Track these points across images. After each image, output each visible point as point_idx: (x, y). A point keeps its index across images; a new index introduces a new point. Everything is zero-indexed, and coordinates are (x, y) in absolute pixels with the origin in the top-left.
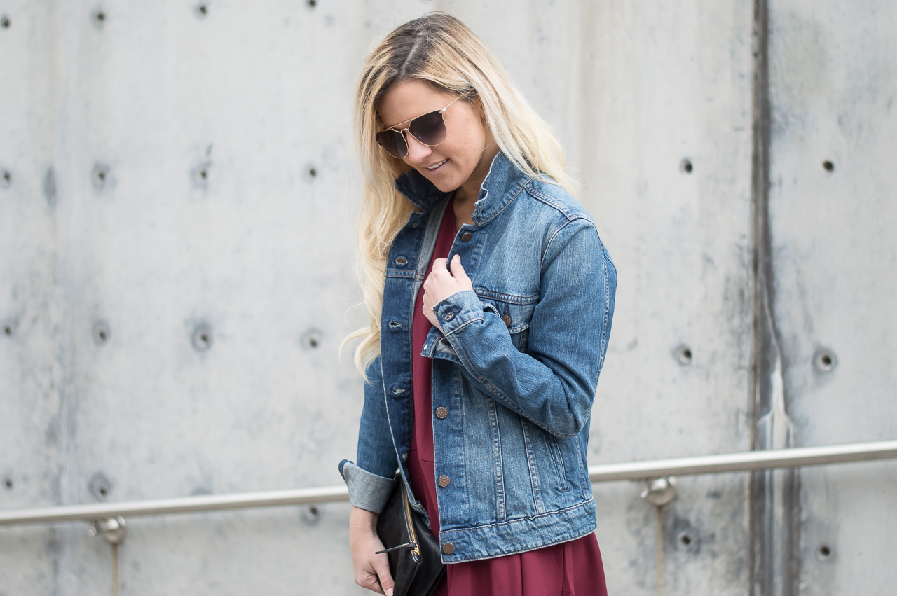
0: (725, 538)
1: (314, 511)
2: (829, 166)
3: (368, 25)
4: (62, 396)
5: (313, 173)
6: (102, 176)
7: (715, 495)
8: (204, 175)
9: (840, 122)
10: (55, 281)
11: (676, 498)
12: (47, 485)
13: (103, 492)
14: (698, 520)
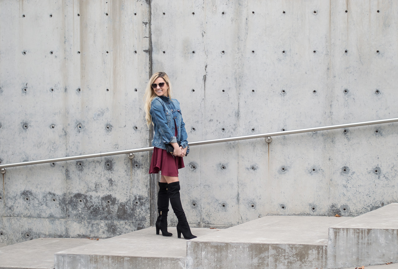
0: (145, 164)
1: (53, 164)
3: (65, 58)
5: (52, 90)
7: (143, 156)
8: (25, 90)
11: (134, 157)
14: (139, 161)
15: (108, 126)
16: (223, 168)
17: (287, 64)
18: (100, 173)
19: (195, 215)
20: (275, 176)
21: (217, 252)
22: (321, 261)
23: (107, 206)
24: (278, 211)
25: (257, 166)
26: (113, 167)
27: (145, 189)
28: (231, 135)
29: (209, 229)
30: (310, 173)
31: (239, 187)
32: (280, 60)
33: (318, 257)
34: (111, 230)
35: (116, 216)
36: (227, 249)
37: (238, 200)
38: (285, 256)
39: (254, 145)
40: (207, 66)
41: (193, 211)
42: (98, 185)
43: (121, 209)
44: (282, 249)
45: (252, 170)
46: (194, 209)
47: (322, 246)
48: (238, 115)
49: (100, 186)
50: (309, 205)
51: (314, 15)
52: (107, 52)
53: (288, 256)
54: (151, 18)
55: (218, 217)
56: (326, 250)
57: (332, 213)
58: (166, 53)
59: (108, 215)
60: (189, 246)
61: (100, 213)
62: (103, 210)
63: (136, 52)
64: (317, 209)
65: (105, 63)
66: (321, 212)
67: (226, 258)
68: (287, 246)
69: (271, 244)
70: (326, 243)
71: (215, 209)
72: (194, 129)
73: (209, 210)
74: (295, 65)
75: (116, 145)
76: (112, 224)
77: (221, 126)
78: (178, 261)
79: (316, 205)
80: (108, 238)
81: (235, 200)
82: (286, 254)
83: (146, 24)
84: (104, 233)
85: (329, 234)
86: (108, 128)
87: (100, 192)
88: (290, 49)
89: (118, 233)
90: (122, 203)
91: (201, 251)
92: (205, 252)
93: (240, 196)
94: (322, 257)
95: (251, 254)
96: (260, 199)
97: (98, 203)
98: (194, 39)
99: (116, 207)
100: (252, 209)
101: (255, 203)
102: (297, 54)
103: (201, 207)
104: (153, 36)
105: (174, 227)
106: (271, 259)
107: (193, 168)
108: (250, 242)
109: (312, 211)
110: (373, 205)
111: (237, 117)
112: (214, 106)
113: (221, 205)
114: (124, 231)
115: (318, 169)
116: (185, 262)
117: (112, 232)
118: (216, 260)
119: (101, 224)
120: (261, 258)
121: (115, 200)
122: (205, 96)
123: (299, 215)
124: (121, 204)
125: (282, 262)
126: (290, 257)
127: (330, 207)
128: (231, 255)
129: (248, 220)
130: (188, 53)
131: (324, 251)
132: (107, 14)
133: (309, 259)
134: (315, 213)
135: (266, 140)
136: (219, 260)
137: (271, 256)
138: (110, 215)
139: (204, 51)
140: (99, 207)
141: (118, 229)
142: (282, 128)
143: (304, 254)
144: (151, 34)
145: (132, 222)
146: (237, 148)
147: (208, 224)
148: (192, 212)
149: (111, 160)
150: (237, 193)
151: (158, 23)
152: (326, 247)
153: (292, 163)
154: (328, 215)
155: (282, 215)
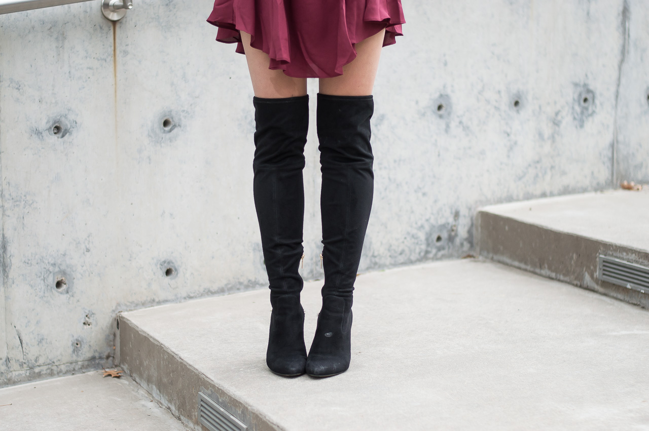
20: (138, 151)
24: (155, 286)
25: (71, 117)
31: (8, 213)
39: (58, 31)
45: (54, 139)
50: (254, 249)
96: (88, 250)
100: (59, 297)
101: (68, 271)
109: (262, 272)
110: (432, 221)
123: (221, 291)
129: (44, 342)
153: (198, 97)
154: (310, 275)
155: (166, 301)
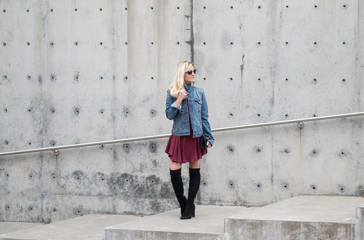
1: (102, 146)
2: (205, 79)
3: (114, 49)
4: (43, 124)
5: (102, 78)
6: (53, 78)
8: (77, 78)
9: (207, 71)
10: (41, 100)
12: (40, 143)
13: (54, 144)
15: (153, 112)
16: (259, 151)
17: (318, 54)
18: (145, 155)
19: (233, 194)
20: (307, 158)
21: (253, 229)
22: (349, 238)
23: (151, 186)
24: (309, 191)
25: (289, 149)
26: (157, 150)
27: (187, 170)
28: (266, 121)
29: (245, 207)
30: (339, 156)
31: (273, 169)
32: (312, 51)
33: (346, 234)
34: (155, 208)
35: (160, 194)
36: (262, 226)
37: (272, 180)
38: (315, 233)
39: (287, 130)
40: (244, 57)
41: (230, 190)
42: (143, 166)
43: (165, 188)
44: (313, 227)
45: (285, 153)
46: (231, 189)
47: (350, 225)
48: (272, 101)
49: (145, 167)
50: (338, 186)
51: (344, 9)
52: (152, 43)
53: (318, 233)
54: (192, 11)
55: (254, 196)
56: (354, 228)
57: (359, 193)
58: (206, 44)
59: (152, 194)
60: (226, 223)
61: (144, 191)
62: (148, 189)
63: (178, 43)
64: (346, 190)
65: (150, 53)
66: (349, 193)
67: (261, 235)
68: (318, 224)
69: (303, 222)
70: (353, 222)
71: (251, 189)
72: (231, 114)
73: (245, 190)
74: (325, 55)
75: (160, 129)
76: (156, 202)
77: (257, 112)
78: (216, 236)
79: (344, 186)
80: (152, 214)
81: (269, 181)
82: (317, 231)
83: (188, 17)
84: (148, 210)
85: (356, 213)
86: (152, 113)
87: (145, 172)
88: (321, 41)
89: (161, 211)
90: (165, 182)
91: (238, 227)
92: (241, 229)
93: (274, 177)
94: (350, 234)
95: (284, 231)
96: (293, 180)
97: (143, 182)
98: (232, 32)
99: (159, 187)
100: (285, 190)
101: (287, 184)
102: (327, 45)
103: (238, 187)
104: (194, 29)
105: (212, 205)
106: (302, 236)
107: (230, 150)
108: (283, 220)
109: (340, 192)
111: (272, 104)
112: (250, 93)
113: (256, 185)
114: (167, 209)
115: (346, 152)
116: (223, 237)
117: (155, 209)
118: (251, 236)
119: (146, 202)
120: (293, 235)
121: (158, 180)
122: (242, 84)
123: (328, 195)
124: (164, 184)
125: (312, 239)
126: (320, 234)
127: (358, 188)
128: (265, 232)
129: (281, 199)
130: (227, 44)
131: (352, 229)
132: (152, 8)
133: (337, 237)
134: (343, 194)
135: (298, 125)
136: (255, 237)
137: (302, 233)
138: (154, 193)
139: (241, 43)
140: (144, 186)
141: (162, 207)
142: (313, 114)
143: (334, 232)
144: (193, 27)
145: (174, 201)
146: (272, 133)
147: (244, 202)
148: (230, 192)
149: (155, 143)
150: (271, 175)
151: (199, 16)
152: (354, 226)
153: (323, 147)
154: (355, 195)
155: (312, 195)
